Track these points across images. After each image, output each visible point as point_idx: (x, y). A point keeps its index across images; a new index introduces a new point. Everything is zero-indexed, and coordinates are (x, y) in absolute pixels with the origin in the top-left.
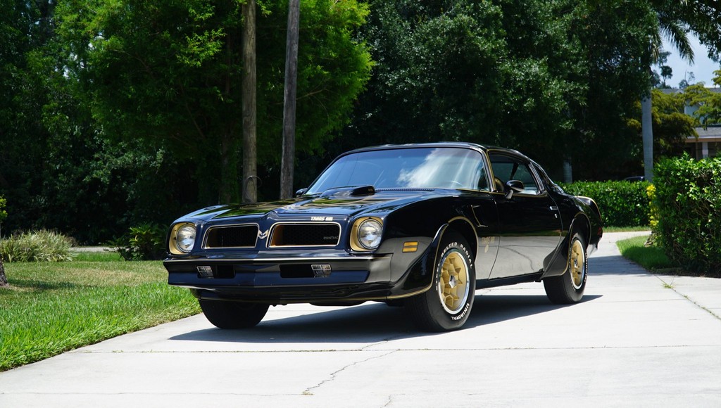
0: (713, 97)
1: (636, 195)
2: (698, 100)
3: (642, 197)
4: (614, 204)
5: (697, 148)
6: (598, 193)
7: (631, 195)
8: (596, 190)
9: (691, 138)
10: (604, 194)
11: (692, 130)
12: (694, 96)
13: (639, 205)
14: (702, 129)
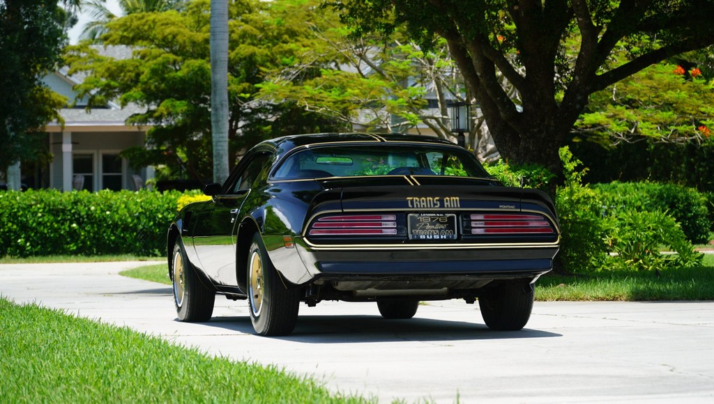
0: (107, 64)
1: (70, 210)
2: (80, 67)
3: (79, 214)
4: (39, 224)
5: (51, 141)
6: (16, 206)
7: (63, 211)
8: (14, 202)
9: (52, 126)
10: (24, 209)
11: (56, 113)
12: (74, 61)
13: (74, 225)
14: (82, 111)
